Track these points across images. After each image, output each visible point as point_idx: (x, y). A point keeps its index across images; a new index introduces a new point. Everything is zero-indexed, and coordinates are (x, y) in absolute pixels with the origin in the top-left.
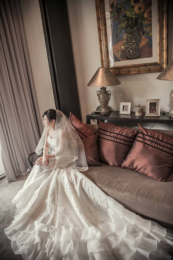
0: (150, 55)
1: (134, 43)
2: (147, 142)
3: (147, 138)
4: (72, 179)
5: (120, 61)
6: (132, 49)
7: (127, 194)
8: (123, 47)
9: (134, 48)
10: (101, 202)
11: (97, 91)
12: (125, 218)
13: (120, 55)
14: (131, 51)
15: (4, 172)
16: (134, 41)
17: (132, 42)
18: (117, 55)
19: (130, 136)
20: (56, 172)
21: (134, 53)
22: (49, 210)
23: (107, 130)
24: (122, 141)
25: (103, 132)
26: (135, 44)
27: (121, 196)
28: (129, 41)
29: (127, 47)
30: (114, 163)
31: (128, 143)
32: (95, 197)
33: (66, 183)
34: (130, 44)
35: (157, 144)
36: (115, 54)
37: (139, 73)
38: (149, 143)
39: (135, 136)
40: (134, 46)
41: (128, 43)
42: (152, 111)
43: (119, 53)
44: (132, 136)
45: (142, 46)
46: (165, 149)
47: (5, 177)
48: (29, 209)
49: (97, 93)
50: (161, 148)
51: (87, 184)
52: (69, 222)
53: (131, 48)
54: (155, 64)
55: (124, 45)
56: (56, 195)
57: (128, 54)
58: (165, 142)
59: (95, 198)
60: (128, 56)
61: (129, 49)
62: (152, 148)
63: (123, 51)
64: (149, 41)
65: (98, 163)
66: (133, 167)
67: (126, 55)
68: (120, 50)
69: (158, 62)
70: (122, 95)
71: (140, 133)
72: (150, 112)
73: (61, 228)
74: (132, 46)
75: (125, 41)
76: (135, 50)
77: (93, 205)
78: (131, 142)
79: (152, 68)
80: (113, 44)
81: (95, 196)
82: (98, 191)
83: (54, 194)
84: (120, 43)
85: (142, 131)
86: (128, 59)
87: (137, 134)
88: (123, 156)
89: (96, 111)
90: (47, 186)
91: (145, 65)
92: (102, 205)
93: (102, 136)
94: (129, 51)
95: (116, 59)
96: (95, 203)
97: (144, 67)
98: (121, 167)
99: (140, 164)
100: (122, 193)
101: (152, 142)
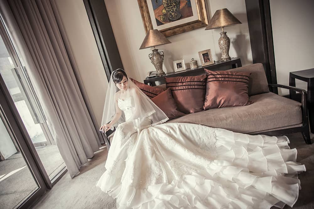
0: (191, 14)
1: (174, 5)
2: (220, 79)
3: (218, 76)
4: (167, 131)
5: (164, 24)
6: (173, 12)
7: (231, 119)
8: (164, 11)
9: (175, 10)
10: (208, 138)
11: (149, 55)
12: (239, 140)
13: (163, 19)
14: (173, 13)
15: (64, 165)
16: (174, 4)
17: (172, 5)
18: (159, 19)
19: (202, 80)
20: (144, 132)
21: (176, 14)
22: (158, 169)
23: (178, 82)
24: (196, 87)
25: (173, 85)
26: (176, 7)
27: (227, 124)
28: (169, 5)
29: (168, 10)
30: (195, 109)
31: (202, 86)
32: (201, 136)
33: (162, 137)
34: (170, 7)
35: (230, 78)
36: (157, 18)
37: (184, 31)
38: (222, 80)
39: (206, 79)
40: (175, 9)
41: (168, 6)
42: (206, 61)
43: (161, 17)
44: (204, 79)
45: (182, 7)
46: (238, 80)
47: (66, 171)
48: (132, 178)
49: (149, 57)
50: (235, 80)
51: (188, 128)
52: (187, 169)
53: (172, 10)
54: (197, 21)
55: (165, 9)
56: (157, 152)
57: (170, 16)
58: (235, 75)
59: (200, 138)
60: (171, 19)
61: (170, 12)
62: (227, 82)
63: (165, 15)
64: (187, 2)
65: (181, 113)
66: (217, 104)
67: (169, 18)
68: (162, 14)
69: (200, 20)
70: (170, 56)
71: (210, 75)
72: (205, 62)
73: (184, 178)
74: (173, 9)
75: (166, 5)
76: (176, 12)
77: (200, 147)
78: (204, 85)
79: (195, 25)
80: (155, 9)
81: (199, 136)
82: (202, 128)
83: (153, 153)
84: (161, 7)
85: (211, 73)
86: (171, 21)
87: (207, 77)
88: (202, 99)
89: (150, 76)
90: (140, 149)
91: (188, 24)
92: (209, 141)
93: (174, 88)
94: (171, 14)
95: (159, 23)
96: (201, 144)
97: (187, 26)
98: (203, 109)
99: (223, 99)
100: (226, 120)
101: (224, 78)
